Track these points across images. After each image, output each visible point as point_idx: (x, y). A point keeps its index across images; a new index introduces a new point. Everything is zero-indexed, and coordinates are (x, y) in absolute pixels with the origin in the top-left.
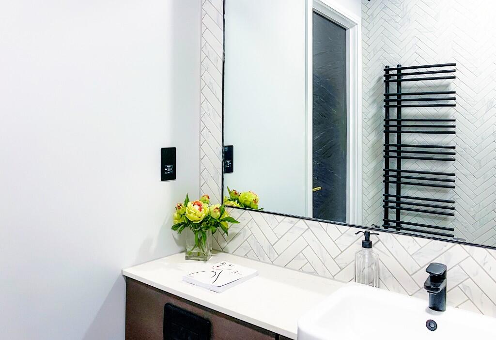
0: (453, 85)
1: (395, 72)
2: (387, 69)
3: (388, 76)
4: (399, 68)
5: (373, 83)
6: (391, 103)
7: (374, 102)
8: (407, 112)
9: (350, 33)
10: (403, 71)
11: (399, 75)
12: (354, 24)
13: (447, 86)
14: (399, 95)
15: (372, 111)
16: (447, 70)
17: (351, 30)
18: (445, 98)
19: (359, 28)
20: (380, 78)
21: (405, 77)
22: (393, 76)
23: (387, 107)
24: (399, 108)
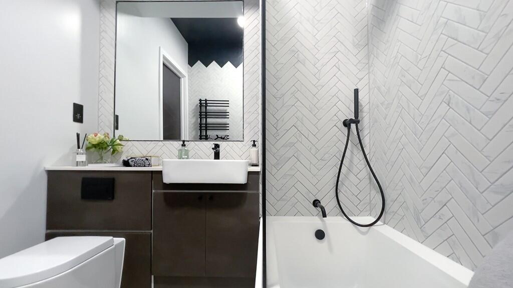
0: (228, 109)
1: (204, 102)
2: (200, 100)
3: (200, 103)
4: (206, 100)
5: (194, 107)
6: (202, 116)
7: (194, 116)
8: (210, 120)
9: (182, 80)
10: (208, 102)
11: (206, 103)
12: (184, 76)
13: (226, 110)
14: (206, 113)
15: (193, 120)
16: (226, 103)
17: (182, 79)
18: (224, 115)
19: (187, 78)
20: (198, 105)
21: (209, 105)
22: (203, 105)
23: (201, 118)
24: (206, 118)
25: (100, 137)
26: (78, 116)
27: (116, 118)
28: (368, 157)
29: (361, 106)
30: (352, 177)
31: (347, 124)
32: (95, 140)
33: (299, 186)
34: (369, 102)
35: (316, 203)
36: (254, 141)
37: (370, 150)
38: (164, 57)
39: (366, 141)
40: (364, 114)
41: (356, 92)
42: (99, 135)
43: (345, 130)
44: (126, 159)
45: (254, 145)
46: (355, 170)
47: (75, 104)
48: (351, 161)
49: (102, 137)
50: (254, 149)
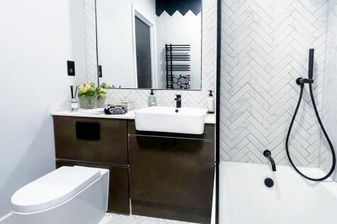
0: (189, 53)
2: (166, 45)
3: (167, 48)
4: (171, 45)
5: (161, 50)
6: (168, 59)
7: (162, 59)
8: (174, 63)
9: (151, 28)
11: (171, 48)
12: (153, 26)
13: (187, 53)
14: (171, 56)
15: (161, 62)
16: (187, 47)
18: (186, 58)
19: (155, 27)
20: (164, 49)
21: (173, 49)
22: (169, 48)
23: (167, 61)
24: (171, 61)
25: (88, 87)
26: (71, 70)
27: (100, 68)
28: (320, 114)
29: (316, 64)
30: (302, 132)
31: (300, 82)
32: (85, 90)
33: (251, 137)
34: (325, 61)
35: (267, 153)
36: (211, 92)
37: (323, 107)
38: (136, 11)
39: (318, 99)
40: (319, 73)
41: (312, 52)
42: (87, 85)
43: (298, 88)
44: (107, 109)
45: (211, 95)
46: (306, 125)
47: (68, 62)
48: (303, 118)
49: (89, 87)
50: (211, 98)
